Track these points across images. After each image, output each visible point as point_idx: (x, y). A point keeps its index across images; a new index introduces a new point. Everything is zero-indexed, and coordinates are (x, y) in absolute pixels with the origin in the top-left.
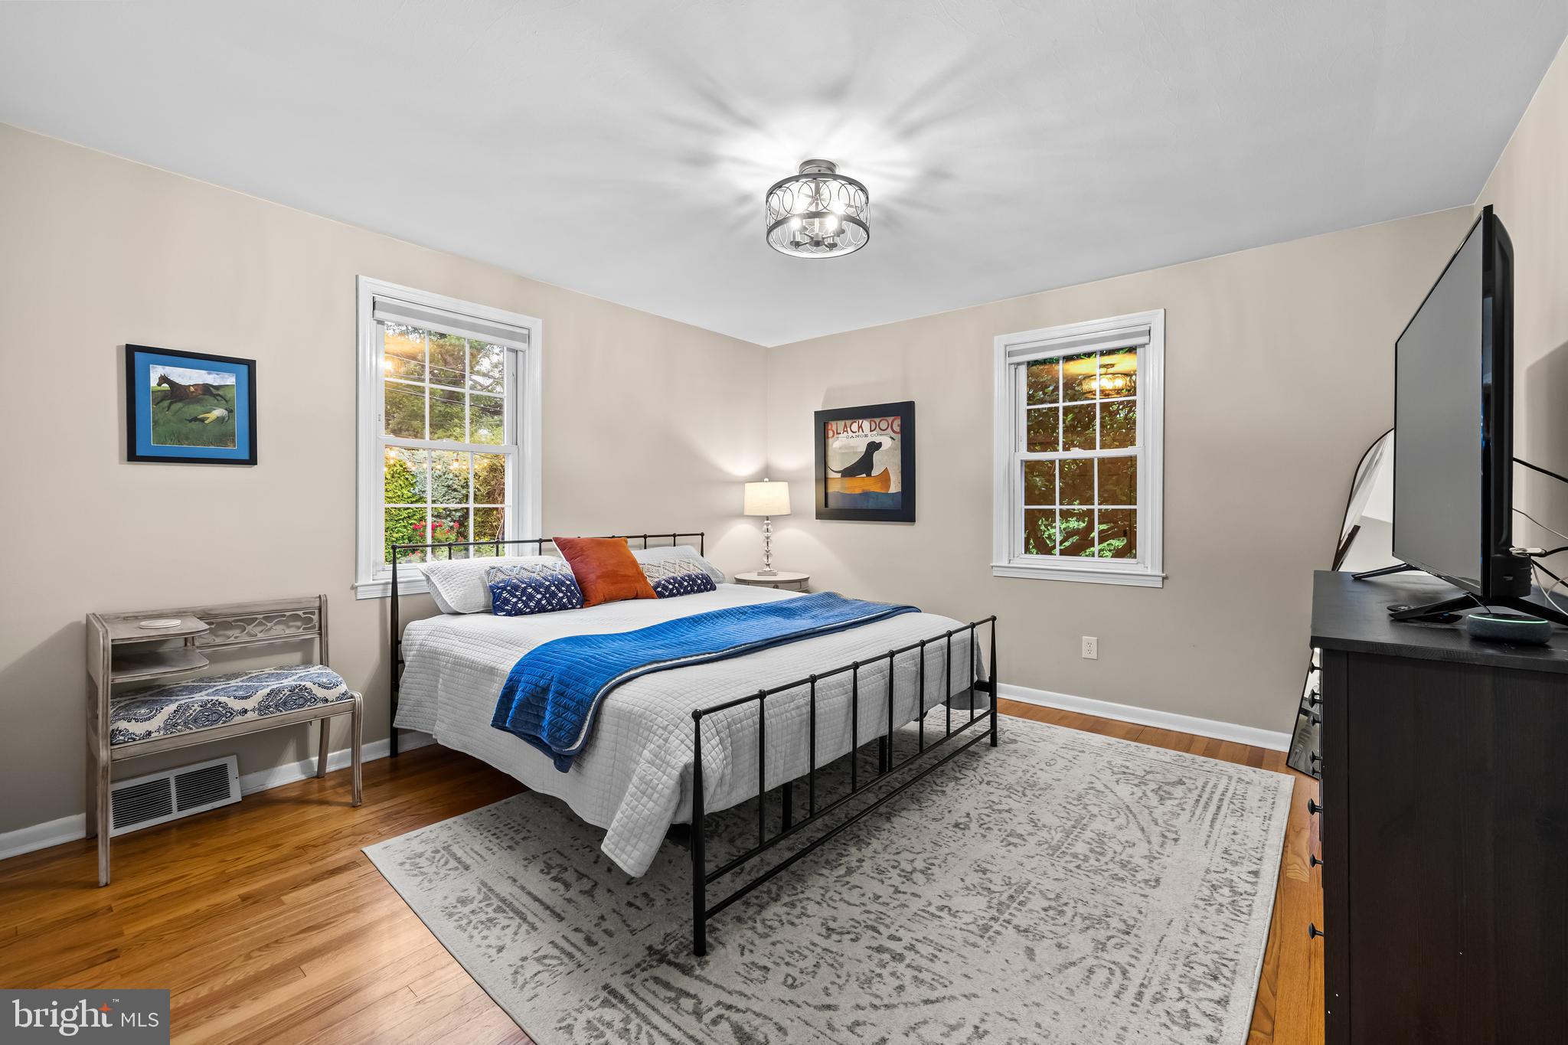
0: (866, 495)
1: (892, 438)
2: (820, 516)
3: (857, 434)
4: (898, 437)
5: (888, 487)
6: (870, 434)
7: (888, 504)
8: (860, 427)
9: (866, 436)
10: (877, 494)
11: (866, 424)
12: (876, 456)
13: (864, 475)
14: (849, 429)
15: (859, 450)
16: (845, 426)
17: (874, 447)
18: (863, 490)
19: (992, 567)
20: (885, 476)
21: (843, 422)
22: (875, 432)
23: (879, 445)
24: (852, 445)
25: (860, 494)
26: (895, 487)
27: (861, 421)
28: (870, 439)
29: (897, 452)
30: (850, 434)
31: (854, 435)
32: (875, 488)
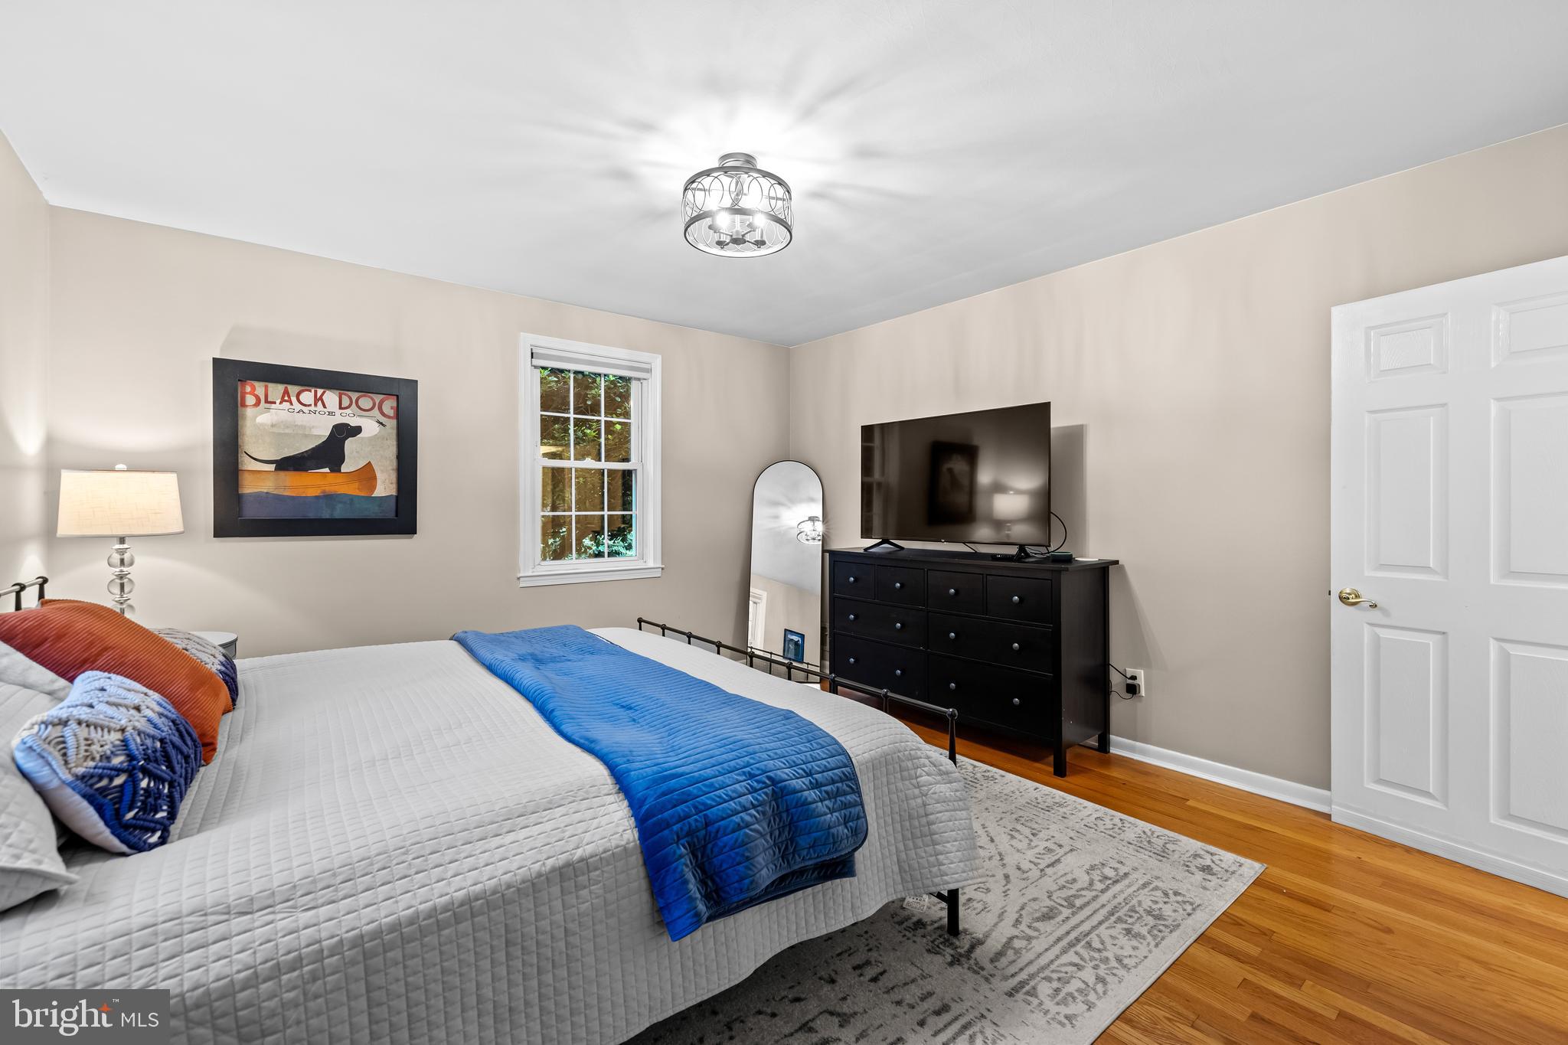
0: (329, 498)
1: (381, 423)
2: (222, 530)
3: (313, 408)
4: (392, 424)
5: (373, 488)
6: (338, 412)
7: (372, 512)
8: (318, 399)
9: (330, 413)
10: (351, 500)
11: (331, 397)
12: (350, 445)
13: (327, 470)
14: (294, 399)
15: (315, 432)
16: (286, 392)
17: (343, 432)
18: (324, 492)
19: (519, 579)
20: (367, 474)
21: (281, 388)
22: (348, 411)
23: (357, 430)
24: (299, 423)
25: (317, 497)
26: (385, 486)
27: (320, 392)
28: (339, 419)
29: (389, 442)
30: (297, 406)
31: (305, 409)
32: (352, 489)
